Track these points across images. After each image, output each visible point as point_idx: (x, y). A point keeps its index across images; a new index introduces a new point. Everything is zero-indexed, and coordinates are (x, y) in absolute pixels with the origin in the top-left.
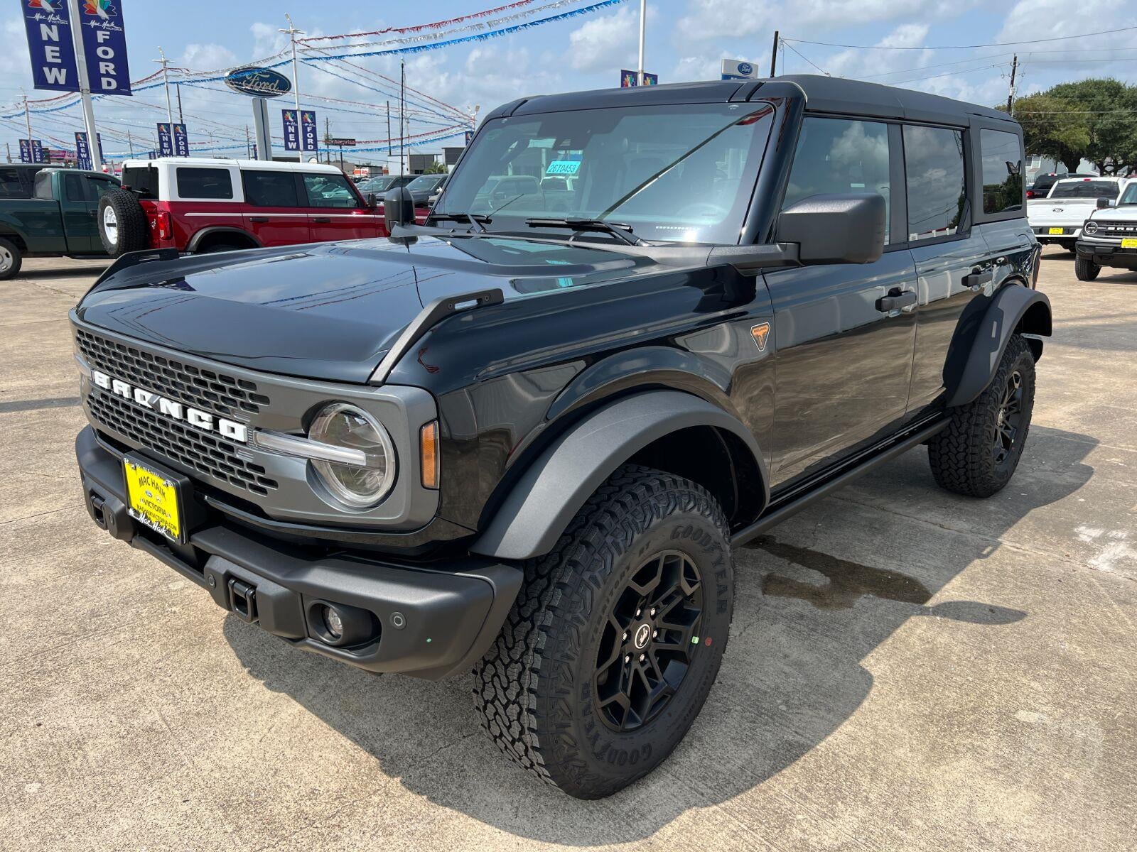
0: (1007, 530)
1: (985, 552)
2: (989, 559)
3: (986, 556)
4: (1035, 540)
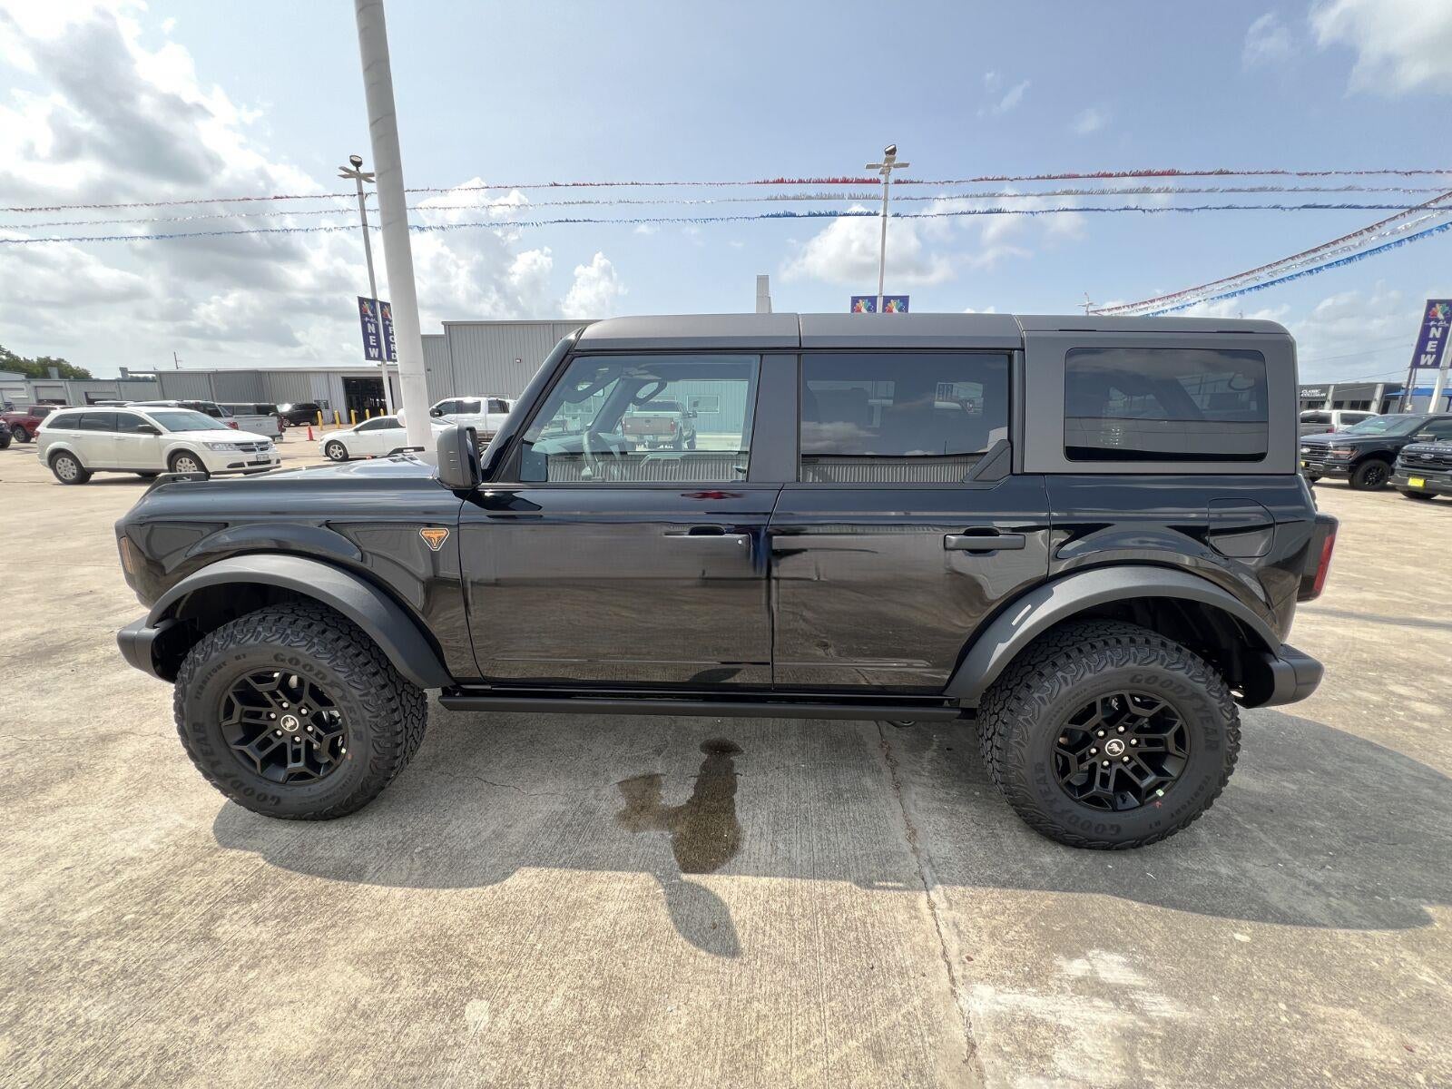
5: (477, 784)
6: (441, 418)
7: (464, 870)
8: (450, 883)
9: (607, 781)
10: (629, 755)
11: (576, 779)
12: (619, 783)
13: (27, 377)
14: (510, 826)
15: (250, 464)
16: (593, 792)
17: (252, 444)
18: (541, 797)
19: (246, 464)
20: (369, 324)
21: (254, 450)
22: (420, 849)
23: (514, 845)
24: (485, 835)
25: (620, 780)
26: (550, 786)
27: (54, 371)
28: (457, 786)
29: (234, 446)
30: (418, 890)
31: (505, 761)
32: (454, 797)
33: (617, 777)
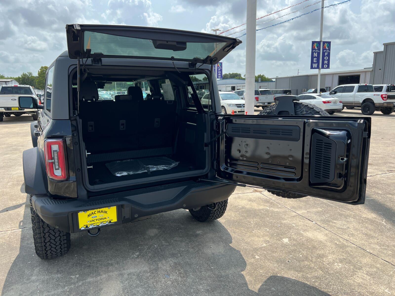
0: (21, 236)
1: (22, 223)
2: (19, 222)
3: (20, 223)
4: (8, 237)
15: (239, 112)
17: (241, 105)
19: (237, 112)
20: (314, 53)
21: (241, 107)
29: (235, 105)
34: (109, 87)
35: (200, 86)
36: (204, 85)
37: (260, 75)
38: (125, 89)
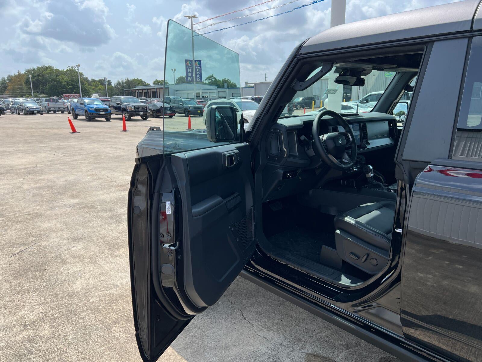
5: (239, 315)
6: (367, 104)
7: (199, 356)
8: (190, 359)
9: (302, 348)
10: (327, 339)
11: (286, 338)
12: (307, 354)
13: (218, 87)
14: (235, 346)
16: (288, 350)
18: (261, 338)
22: (192, 334)
23: (228, 357)
24: (221, 343)
25: (310, 352)
26: (270, 334)
27: (226, 84)
28: (230, 311)
30: (177, 354)
31: (260, 309)
32: (224, 316)
33: (309, 349)
34: (20, 93)
35: (152, 92)
36: (158, 90)
37: (225, 79)
38: (44, 96)
